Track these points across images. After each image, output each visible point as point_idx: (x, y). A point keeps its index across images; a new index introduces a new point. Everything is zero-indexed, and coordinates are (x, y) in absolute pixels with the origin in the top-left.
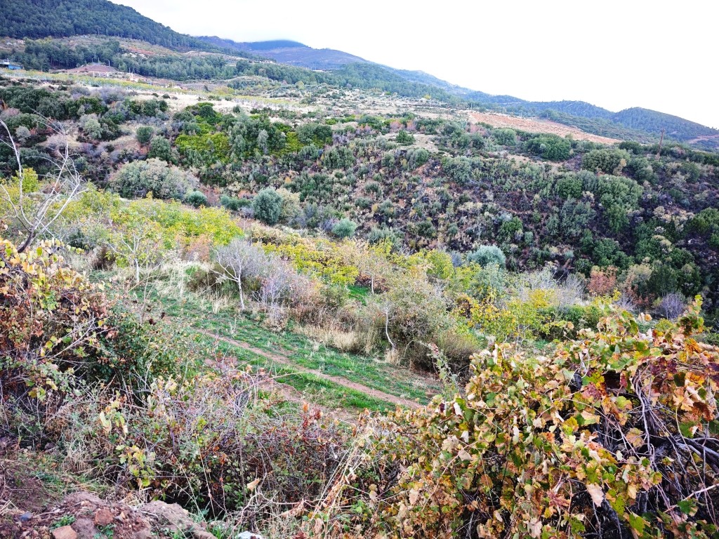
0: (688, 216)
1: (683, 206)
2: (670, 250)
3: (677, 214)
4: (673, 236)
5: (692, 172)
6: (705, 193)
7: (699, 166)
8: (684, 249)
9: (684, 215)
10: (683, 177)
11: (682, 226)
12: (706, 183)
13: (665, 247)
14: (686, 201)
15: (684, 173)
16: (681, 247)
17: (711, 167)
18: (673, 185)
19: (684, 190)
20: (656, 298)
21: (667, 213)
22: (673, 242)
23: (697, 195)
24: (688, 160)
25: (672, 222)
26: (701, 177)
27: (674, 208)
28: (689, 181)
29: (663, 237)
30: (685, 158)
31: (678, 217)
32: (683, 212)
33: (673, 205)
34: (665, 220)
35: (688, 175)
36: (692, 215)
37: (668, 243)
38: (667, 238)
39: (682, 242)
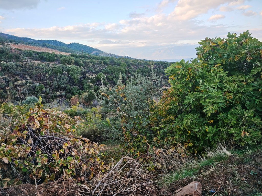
0: (95, 76)
1: (93, 73)
2: (93, 86)
3: (92, 75)
4: (93, 82)
5: (93, 63)
6: (98, 68)
7: (94, 60)
8: (97, 86)
9: (94, 75)
10: (91, 64)
11: (94, 79)
12: (98, 65)
13: (92, 86)
14: (94, 71)
15: (91, 63)
16: (96, 85)
17: (98, 60)
18: (89, 67)
19: (92, 68)
20: (91, 102)
21: (90, 76)
22: (93, 84)
23: (96, 69)
24: (91, 59)
25: (92, 78)
26: (96, 64)
27: (91, 74)
28: (93, 65)
29: (90, 83)
30: (91, 58)
31: (93, 76)
32: (94, 74)
33: (91, 73)
34: (90, 78)
35: (92, 63)
36: (96, 75)
37: (92, 85)
38: (91, 83)
39: (95, 84)
